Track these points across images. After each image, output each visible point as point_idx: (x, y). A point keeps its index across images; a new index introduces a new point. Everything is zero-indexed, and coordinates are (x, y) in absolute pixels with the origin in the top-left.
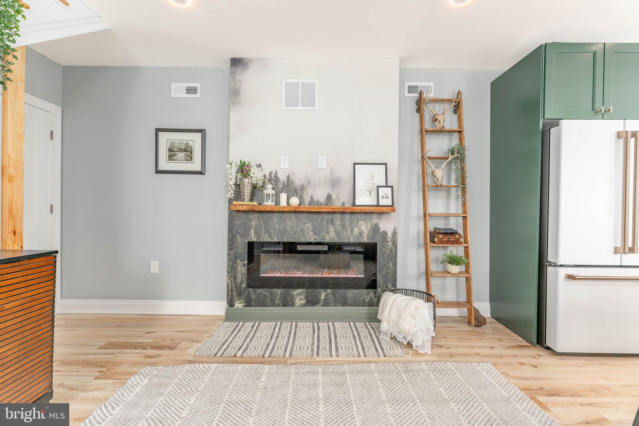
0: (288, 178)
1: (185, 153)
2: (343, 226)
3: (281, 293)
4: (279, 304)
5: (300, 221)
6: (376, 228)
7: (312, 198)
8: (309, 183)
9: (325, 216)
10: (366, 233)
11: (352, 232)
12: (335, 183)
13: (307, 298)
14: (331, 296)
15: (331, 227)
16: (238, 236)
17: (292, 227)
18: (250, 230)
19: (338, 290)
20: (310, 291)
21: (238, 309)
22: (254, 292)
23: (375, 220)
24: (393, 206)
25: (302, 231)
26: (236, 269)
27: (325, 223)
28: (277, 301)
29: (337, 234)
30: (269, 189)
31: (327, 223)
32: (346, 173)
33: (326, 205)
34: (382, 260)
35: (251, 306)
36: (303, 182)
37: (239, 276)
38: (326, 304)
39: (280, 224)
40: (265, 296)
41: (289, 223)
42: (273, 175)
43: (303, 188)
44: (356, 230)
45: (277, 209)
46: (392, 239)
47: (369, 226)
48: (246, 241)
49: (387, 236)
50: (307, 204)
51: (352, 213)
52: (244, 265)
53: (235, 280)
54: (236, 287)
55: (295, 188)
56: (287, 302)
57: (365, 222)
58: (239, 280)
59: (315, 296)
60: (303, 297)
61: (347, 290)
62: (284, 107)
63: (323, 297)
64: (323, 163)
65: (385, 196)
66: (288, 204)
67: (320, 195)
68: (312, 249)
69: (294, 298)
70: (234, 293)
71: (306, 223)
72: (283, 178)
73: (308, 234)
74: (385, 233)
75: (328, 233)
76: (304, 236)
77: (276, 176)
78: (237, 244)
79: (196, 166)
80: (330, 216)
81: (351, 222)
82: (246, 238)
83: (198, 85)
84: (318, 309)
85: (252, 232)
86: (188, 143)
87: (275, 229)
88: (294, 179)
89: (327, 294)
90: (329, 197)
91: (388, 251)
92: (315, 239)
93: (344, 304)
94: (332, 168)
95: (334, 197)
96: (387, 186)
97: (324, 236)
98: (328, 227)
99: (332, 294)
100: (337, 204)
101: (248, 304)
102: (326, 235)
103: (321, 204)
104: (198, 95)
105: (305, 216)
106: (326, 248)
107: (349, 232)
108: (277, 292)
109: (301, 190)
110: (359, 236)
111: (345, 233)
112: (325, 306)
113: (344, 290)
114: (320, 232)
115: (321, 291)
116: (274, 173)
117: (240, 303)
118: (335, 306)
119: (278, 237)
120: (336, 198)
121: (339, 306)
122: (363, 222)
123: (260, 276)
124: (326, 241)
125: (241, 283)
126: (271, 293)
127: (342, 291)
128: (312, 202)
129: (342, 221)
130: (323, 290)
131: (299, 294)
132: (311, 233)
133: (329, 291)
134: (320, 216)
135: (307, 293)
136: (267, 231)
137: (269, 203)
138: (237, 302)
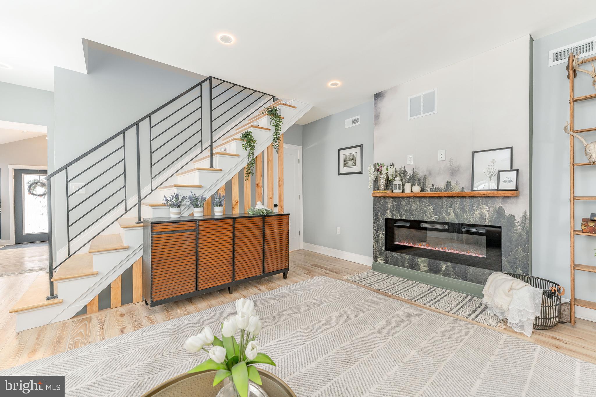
0: (413, 171)
1: (352, 161)
2: (463, 209)
3: (409, 258)
4: (407, 266)
5: (423, 204)
6: (500, 212)
7: (433, 185)
8: (430, 174)
9: (445, 201)
10: (488, 216)
11: (472, 214)
12: (454, 171)
13: (429, 266)
14: (451, 269)
15: (451, 209)
16: (379, 214)
17: (417, 209)
18: (387, 210)
19: (458, 265)
20: (432, 261)
21: (380, 264)
22: (390, 254)
23: (499, 204)
24: (517, 189)
25: (425, 212)
26: (378, 236)
27: (445, 206)
28: (406, 264)
29: (457, 215)
30: (398, 182)
31: (447, 206)
32: (466, 162)
33: (446, 191)
34: (508, 244)
35: (388, 264)
36: (425, 173)
37: (380, 241)
38: (446, 274)
39: (407, 206)
40: (397, 258)
41: (414, 205)
42: (402, 170)
43: (425, 178)
44: (477, 212)
45: (403, 195)
46: (521, 223)
47: (492, 209)
48: (384, 218)
49: (515, 220)
50: (429, 190)
51: (472, 197)
52: (383, 234)
53: (378, 244)
54: (378, 248)
55: (419, 179)
56: (413, 266)
57: (487, 206)
58: (380, 244)
59: (437, 266)
60: (426, 265)
61: (467, 267)
62: (409, 118)
63: (443, 268)
64: (442, 156)
65: (507, 180)
66: (412, 191)
67: (441, 183)
68: (434, 227)
69: (419, 264)
70: (378, 253)
71: (428, 205)
72: (409, 171)
73: (430, 215)
74: (512, 218)
75: (448, 215)
76: (426, 216)
77: (404, 171)
78: (379, 219)
79: (357, 169)
80: (450, 200)
81: (471, 207)
82: (385, 216)
83: (358, 117)
84: (439, 277)
85: (388, 211)
86: (353, 155)
87: (404, 210)
88: (418, 172)
89: (447, 267)
90: (449, 184)
91: (516, 236)
92: (436, 219)
93: (465, 278)
94: (451, 159)
95: (453, 183)
96: (511, 170)
97: (444, 217)
98: (447, 209)
99: (452, 267)
100: (456, 190)
101: (386, 261)
102: (446, 216)
103: (441, 190)
104: (359, 123)
105: (427, 200)
106: (446, 227)
107: (469, 214)
108: (406, 257)
109: (424, 180)
110: (480, 218)
111: (465, 216)
112: (446, 276)
113: (464, 266)
114: (440, 213)
115: (442, 263)
116: (403, 168)
117: (381, 260)
118: (456, 278)
119: (406, 216)
120: (456, 184)
121: (459, 279)
122: (484, 206)
123: (394, 243)
124: (446, 222)
125: (382, 247)
126: (401, 257)
127: (463, 266)
128: (433, 189)
129: (462, 204)
130: (444, 262)
131: (422, 262)
132: (432, 214)
133: (449, 264)
134: (440, 200)
135: (429, 262)
136: (399, 211)
137: (397, 192)
138: (380, 259)
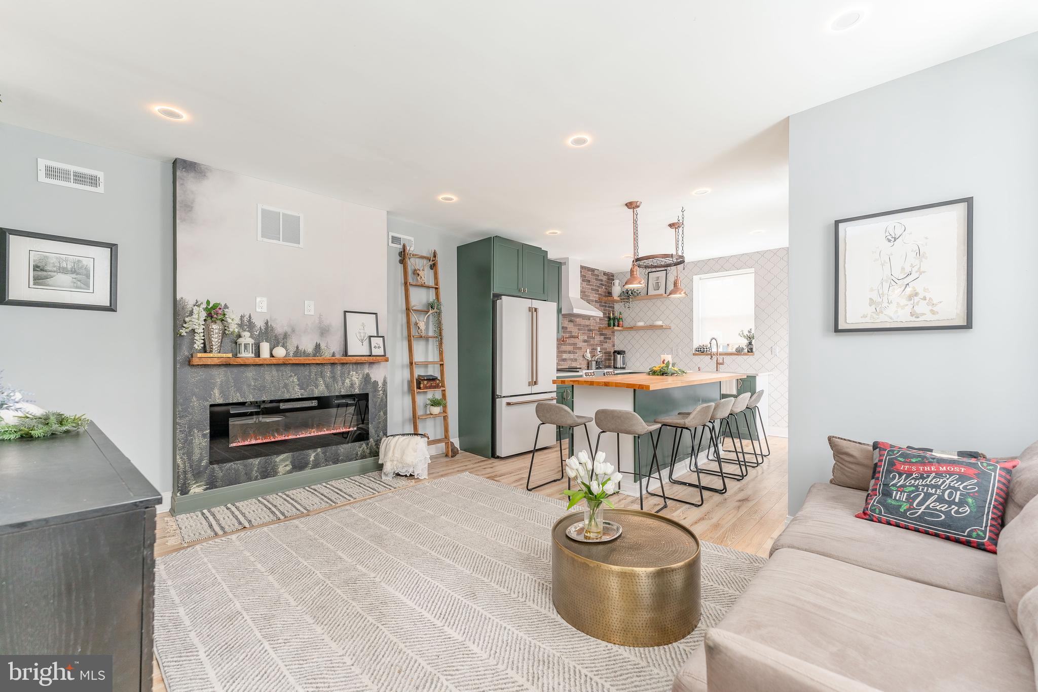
0: (267, 323)
1: (74, 276)
2: (334, 378)
3: (259, 463)
4: (257, 477)
5: (282, 375)
6: (367, 378)
7: (297, 347)
8: (293, 331)
9: (314, 369)
10: (357, 384)
11: (343, 383)
12: (324, 331)
13: (293, 463)
14: (321, 455)
15: (320, 380)
16: (194, 399)
17: (272, 383)
18: (212, 389)
19: (330, 447)
20: (297, 454)
21: (195, 494)
22: (220, 468)
23: (366, 370)
24: (384, 356)
25: (286, 386)
26: (191, 442)
27: (313, 375)
28: (254, 474)
29: (327, 386)
30: (247, 339)
31: (316, 375)
32: (336, 322)
33: (315, 355)
34: (374, 410)
35: (216, 487)
36: (286, 329)
37: (197, 451)
38: (316, 465)
39: (256, 380)
40: (237, 471)
41: (268, 377)
42: (245, 319)
43: (286, 336)
44: (347, 381)
45: (257, 360)
46: (383, 388)
47: (361, 376)
48: (207, 404)
49: (378, 385)
50: (291, 354)
51: (343, 364)
52: (204, 436)
53: (190, 458)
54: (191, 467)
55: (276, 336)
56: (267, 472)
57: (356, 373)
58: (196, 457)
59: (303, 458)
60: (288, 463)
61: (338, 446)
62: (260, 238)
63: (312, 458)
64: (310, 308)
65: (377, 346)
66: (272, 356)
67: (308, 346)
68: (298, 406)
69: (277, 466)
70: (189, 475)
71: (291, 376)
72: (259, 323)
73: (294, 389)
74: (376, 383)
75: (317, 386)
76: (288, 391)
77: (250, 321)
78: (193, 408)
79: (100, 298)
80: (319, 369)
81: (342, 374)
82: (207, 401)
83: (100, 175)
84: (307, 473)
85: (216, 392)
86: (79, 261)
87: (249, 386)
88: (274, 326)
89: (317, 454)
90: (318, 347)
91: (379, 400)
92: (301, 395)
93: (336, 461)
94: (320, 315)
95: (323, 346)
96: (378, 337)
97: (313, 390)
98: (316, 379)
99: (322, 453)
100: (327, 355)
101: (212, 484)
102: (315, 389)
103: (308, 355)
104: (100, 189)
105: (289, 368)
106: (314, 403)
107: (340, 383)
108: (254, 462)
109: (283, 339)
110: (350, 387)
111: (336, 385)
112: (315, 468)
113: (335, 446)
114: (307, 386)
115: (310, 451)
116: (247, 316)
117: (198, 486)
118: (327, 465)
119: (253, 395)
120: (326, 348)
121: (330, 465)
122: (354, 373)
123: (231, 445)
124: (315, 396)
125: (200, 460)
126: (245, 466)
127: (334, 448)
128: (297, 352)
129: (332, 372)
130: (313, 450)
131: (283, 460)
132: (297, 388)
133: (319, 450)
134: (307, 368)
135: (293, 457)
136: (239, 389)
137: (247, 355)
138: (194, 486)
